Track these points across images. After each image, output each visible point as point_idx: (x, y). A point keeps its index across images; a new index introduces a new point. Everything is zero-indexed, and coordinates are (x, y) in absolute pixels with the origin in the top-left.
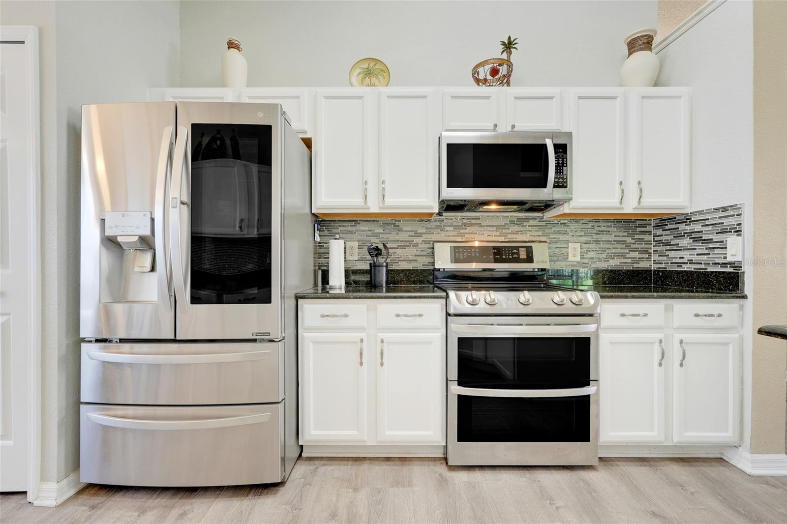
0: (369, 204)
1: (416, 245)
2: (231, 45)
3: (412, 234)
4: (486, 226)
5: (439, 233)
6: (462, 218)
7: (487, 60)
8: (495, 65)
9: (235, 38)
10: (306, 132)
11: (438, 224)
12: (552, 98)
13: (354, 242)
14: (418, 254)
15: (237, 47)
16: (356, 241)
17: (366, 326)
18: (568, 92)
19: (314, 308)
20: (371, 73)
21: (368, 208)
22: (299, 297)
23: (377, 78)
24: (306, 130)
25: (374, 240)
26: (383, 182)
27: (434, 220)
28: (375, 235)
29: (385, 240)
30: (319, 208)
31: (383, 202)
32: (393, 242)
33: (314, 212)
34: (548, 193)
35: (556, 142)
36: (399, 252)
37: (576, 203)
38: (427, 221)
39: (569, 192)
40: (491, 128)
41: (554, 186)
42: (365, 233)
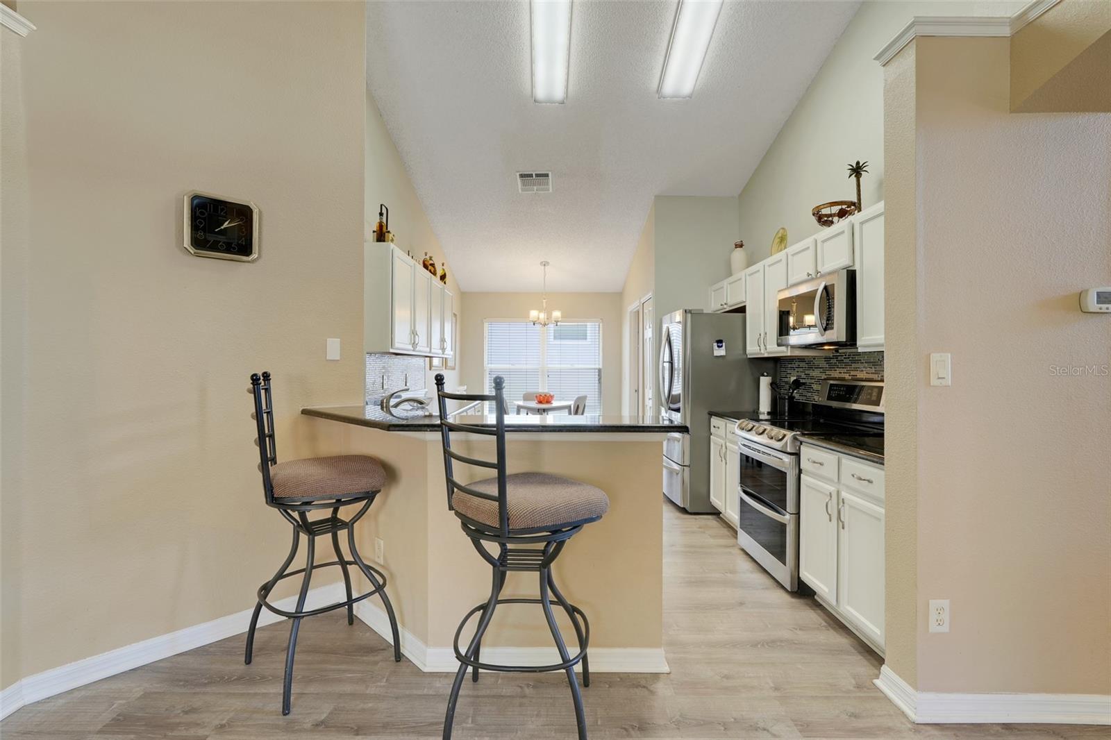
0: (762, 351)
1: (823, 381)
2: (736, 246)
3: (822, 370)
5: (836, 370)
6: (850, 353)
10: (744, 303)
11: (835, 361)
16: (795, 376)
17: (724, 436)
18: (853, 221)
19: (715, 421)
20: (782, 240)
21: (761, 354)
22: (711, 414)
23: (784, 243)
24: (744, 300)
25: (803, 376)
26: (765, 334)
27: (834, 357)
28: (804, 371)
29: (808, 376)
30: (748, 354)
31: (766, 349)
32: (812, 378)
33: (748, 357)
34: (821, 335)
35: (828, 284)
36: (814, 387)
37: (862, 341)
38: (829, 358)
39: (836, 335)
40: (807, 277)
41: (825, 329)
42: (799, 370)
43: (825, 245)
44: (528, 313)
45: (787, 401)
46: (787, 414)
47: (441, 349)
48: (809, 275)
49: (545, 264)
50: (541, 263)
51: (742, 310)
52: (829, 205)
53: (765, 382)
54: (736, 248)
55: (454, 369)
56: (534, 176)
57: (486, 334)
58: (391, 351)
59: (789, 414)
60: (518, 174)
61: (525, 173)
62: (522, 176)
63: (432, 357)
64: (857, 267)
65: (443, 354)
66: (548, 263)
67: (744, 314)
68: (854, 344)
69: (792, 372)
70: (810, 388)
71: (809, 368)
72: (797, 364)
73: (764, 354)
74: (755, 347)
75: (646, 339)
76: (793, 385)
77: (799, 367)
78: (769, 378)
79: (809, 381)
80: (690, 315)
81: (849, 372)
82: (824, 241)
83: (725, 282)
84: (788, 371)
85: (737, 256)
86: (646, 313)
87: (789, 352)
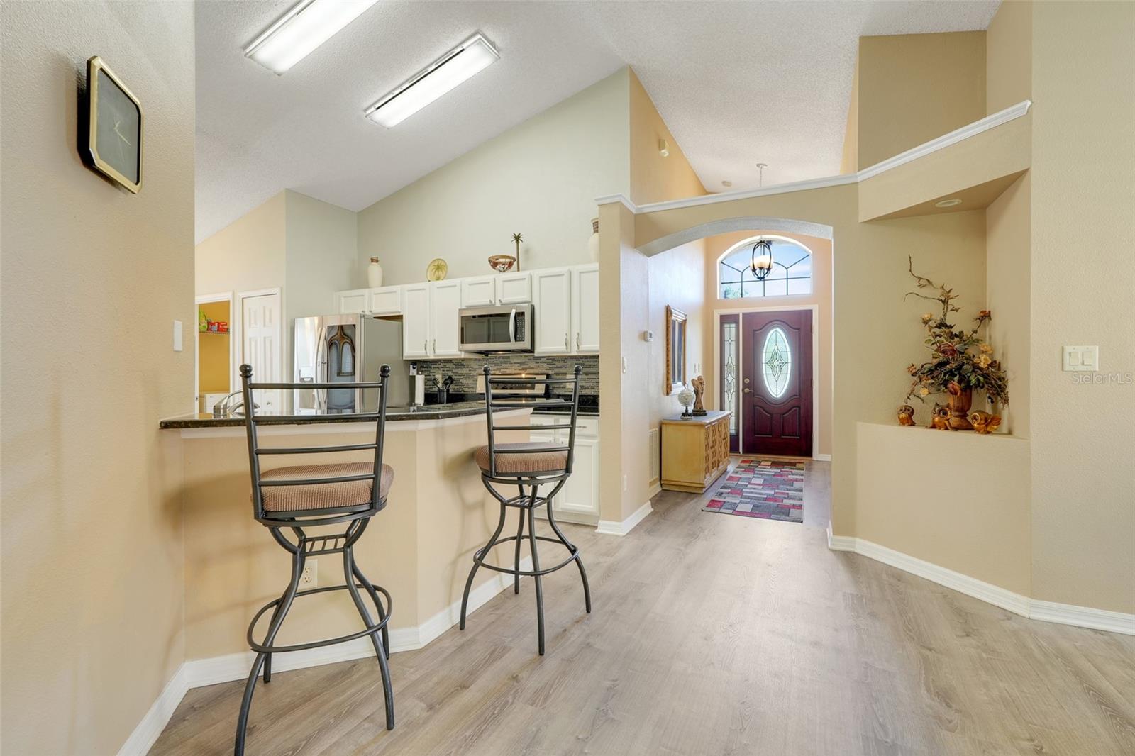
0: (428, 354)
1: (472, 377)
2: (373, 260)
3: (470, 368)
4: (514, 363)
6: (500, 357)
7: (494, 256)
8: (495, 259)
9: (374, 256)
10: (400, 312)
11: (485, 362)
12: (527, 278)
14: (472, 382)
15: (377, 261)
16: (440, 374)
18: (531, 274)
20: (439, 268)
23: (442, 271)
24: (400, 310)
25: (450, 374)
26: (435, 340)
27: (483, 360)
28: (451, 370)
29: (456, 374)
30: (406, 357)
31: (435, 352)
32: (461, 375)
33: (404, 358)
34: (512, 345)
35: (518, 311)
36: (463, 381)
37: (540, 350)
38: (479, 360)
39: (526, 345)
40: (488, 303)
41: (516, 340)
42: (446, 369)
43: (506, 283)
45: (445, 393)
48: (490, 301)
51: (399, 318)
52: (503, 256)
53: (420, 381)
54: (372, 262)
64: (535, 303)
67: (400, 323)
68: (532, 351)
69: (436, 371)
70: (458, 382)
71: (457, 368)
72: (442, 365)
73: (429, 357)
74: (412, 350)
75: (250, 339)
76: (448, 381)
77: (445, 367)
78: (423, 377)
79: (458, 377)
80: (363, 319)
81: (499, 370)
82: (504, 281)
83: (366, 292)
84: (432, 371)
85: (375, 271)
86: (250, 310)
87: (463, 356)
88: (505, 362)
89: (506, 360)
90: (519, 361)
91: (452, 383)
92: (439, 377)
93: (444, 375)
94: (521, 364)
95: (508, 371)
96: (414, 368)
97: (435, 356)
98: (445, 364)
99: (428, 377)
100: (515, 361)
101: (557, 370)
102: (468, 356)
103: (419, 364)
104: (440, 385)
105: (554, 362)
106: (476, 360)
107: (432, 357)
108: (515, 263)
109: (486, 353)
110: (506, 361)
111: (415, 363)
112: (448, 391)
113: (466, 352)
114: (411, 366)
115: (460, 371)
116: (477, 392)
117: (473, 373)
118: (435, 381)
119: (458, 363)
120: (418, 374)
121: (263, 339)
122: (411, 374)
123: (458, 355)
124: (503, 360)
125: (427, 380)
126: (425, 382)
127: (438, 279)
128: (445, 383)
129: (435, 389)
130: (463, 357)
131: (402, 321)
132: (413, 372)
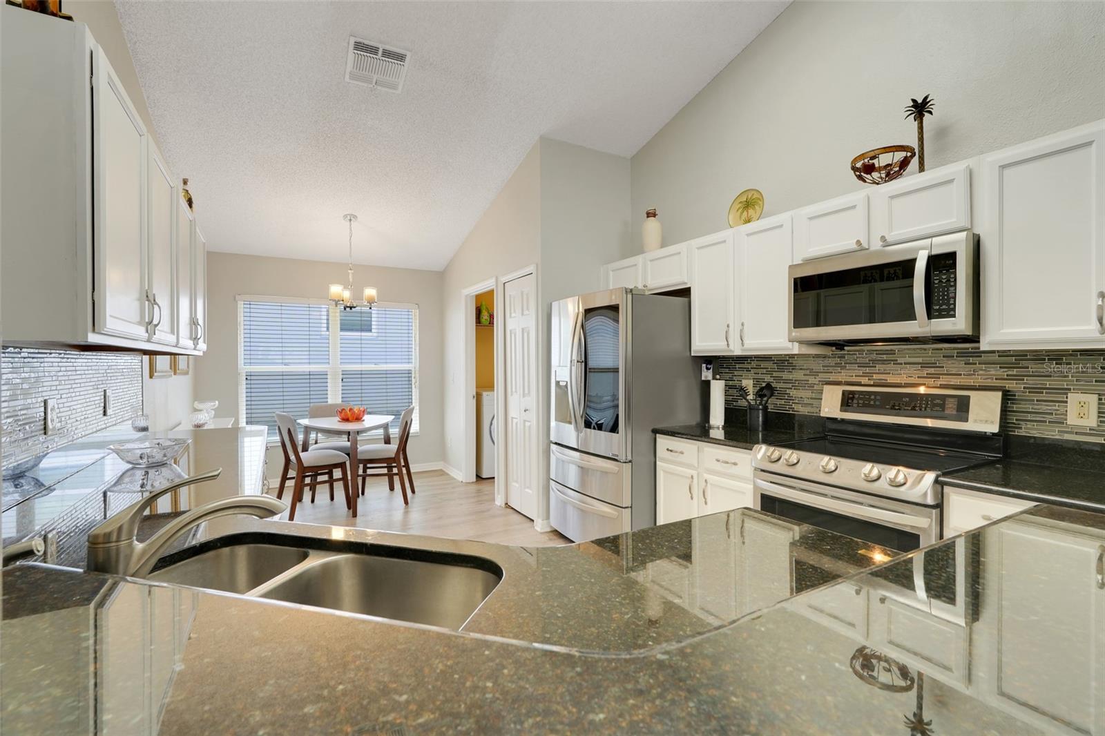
0: (731, 347)
1: (812, 386)
2: (649, 214)
3: (808, 372)
4: (905, 364)
5: (839, 372)
6: (871, 352)
7: (863, 154)
8: (866, 160)
9: (650, 208)
10: (686, 283)
11: (838, 360)
12: (951, 181)
13: (750, 381)
14: (814, 397)
15: (654, 215)
16: (750, 379)
17: (696, 465)
18: (971, 167)
19: (663, 442)
20: (749, 204)
21: (731, 351)
22: (655, 431)
23: (754, 209)
24: (686, 281)
25: (768, 378)
26: (743, 325)
27: (834, 356)
28: (770, 373)
29: (778, 379)
30: (695, 352)
31: (743, 345)
32: (787, 381)
33: (692, 355)
34: (919, 326)
35: (934, 252)
36: (793, 393)
37: (995, 336)
38: (825, 357)
39: (958, 324)
40: (854, 247)
41: (930, 316)
42: (760, 371)
43: (895, 201)
44: (328, 289)
45: (761, 411)
46: (760, 429)
47: (191, 338)
48: (858, 242)
49: (351, 218)
50: (345, 216)
51: (685, 293)
52: (883, 150)
53: (718, 391)
54: (648, 217)
55: (187, 373)
56: (380, 52)
57: (241, 319)
58: (93, 339)
59: (762, 428)
60: (352, 41)
61: (366, 42)
62: (359, 46)
63: (175, 354)
64: (984, 229)
65: (195, 349)
66: (355, 217)
67: (686, 299)
68: (974, 338)
69: (744, 373)
70: (783, 394)
71: (781, 370)
72: (754, 364)
73: (733, 352)
74: (705, 342)
75: (511, 331)
76: (765, 392)
77: (758, 367)
78: (722, 383)
79: (782, 385)
80: (630, 296)
81: (869, 375)
82: (892, 197)
83: (639, 259)
84: (736, 373)
85: (652, 227)
86: (510, 296)
87: (795, 349)
88: (883, 362)
89: (885, 357)
90: (920, 360)
91: (772, 395)
92: (748, 383)
93: (757, 381)
94: (924, 365)
95: (891, 379)
96: (708, 369)
97: (743, 350)
98: (759, 363)
99: (731, 383)
100: (908, 360)
101: (1031, 382)
102: (806, 350)
103: (718, 363)
104: (750, 397)
105: (1024, 363)
106: (817, 356)
107: (737, 351)
108: (915, 160)
109: (839, 345)
110: (889, 359)
111: (709, 360)
112: (765, 408)
113: (801, 342)
114: (704, 365)
115: (785, 375)
116: (822, 414)
117: (812, 380)
118: (743, 392)
119: (783, 362)
120: (714, 378)
121: (521, 330)
122: (703, 379)
123: (789, 349)
124: (879, 357)
125: (728, 388)
126: (726, 391)
127: (748, 221)
128: (760, 394)
129: (743, 403)
130: (796, 351)
131: (690, 297)
132: (707, 374)
